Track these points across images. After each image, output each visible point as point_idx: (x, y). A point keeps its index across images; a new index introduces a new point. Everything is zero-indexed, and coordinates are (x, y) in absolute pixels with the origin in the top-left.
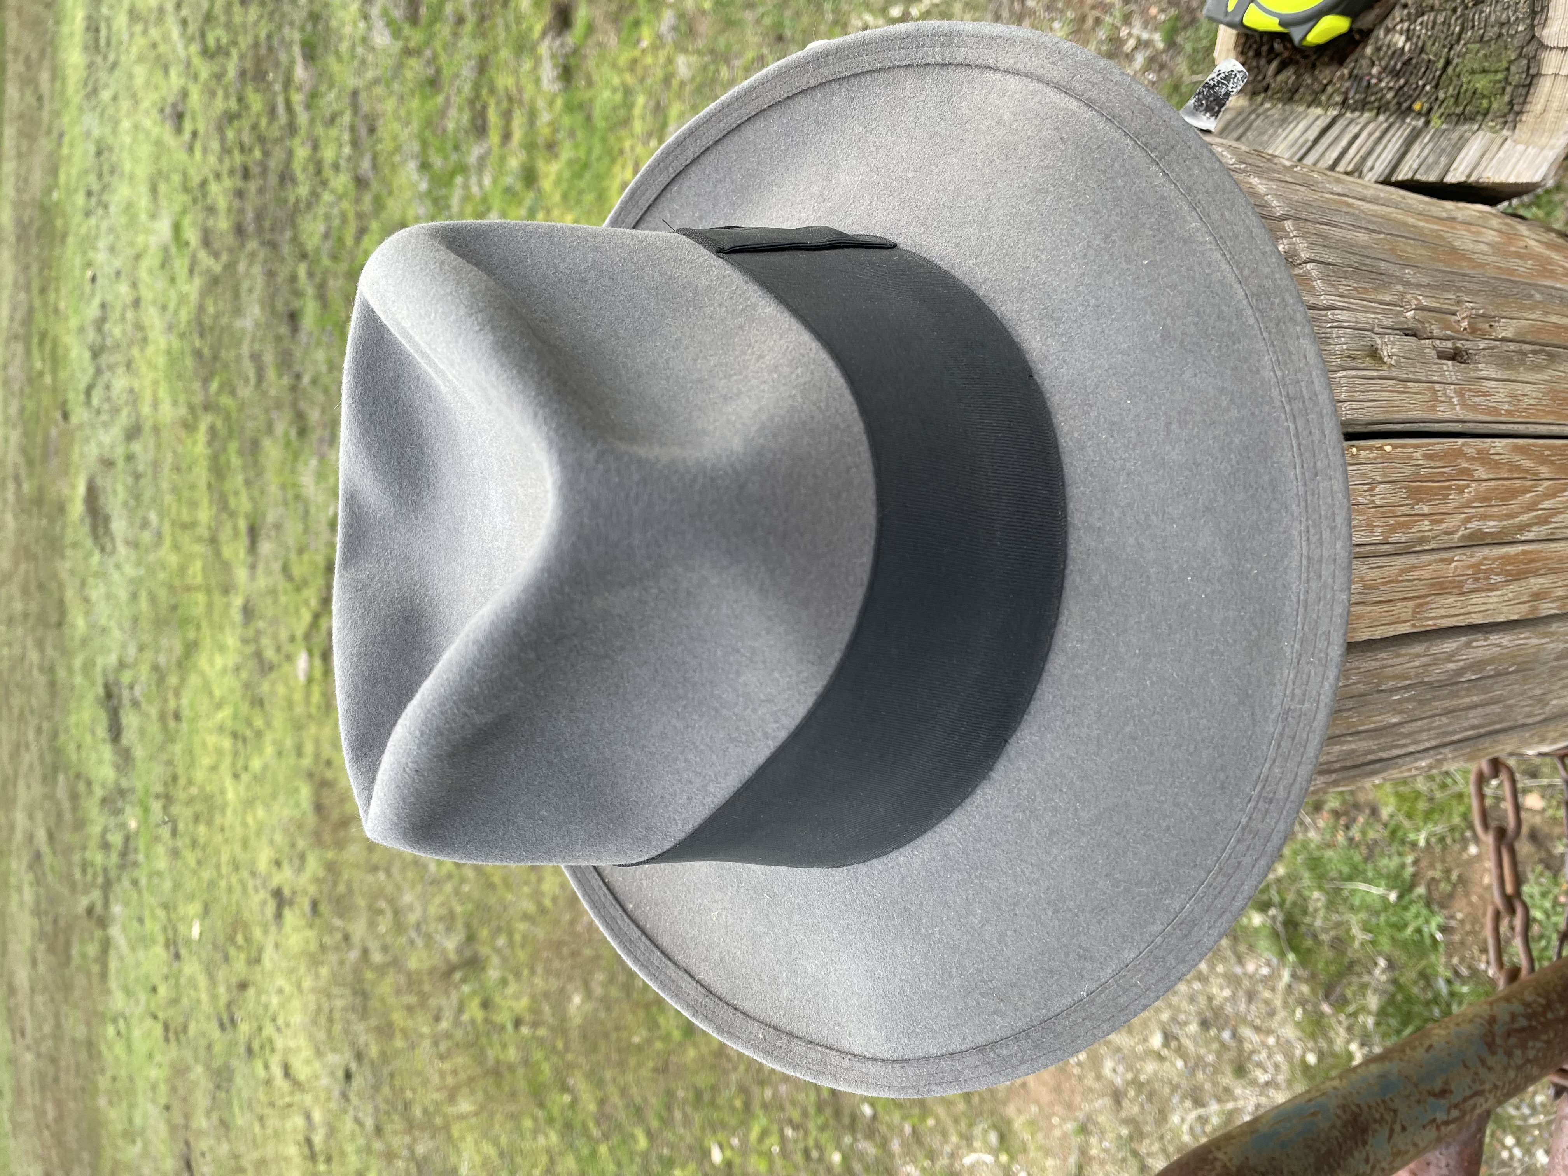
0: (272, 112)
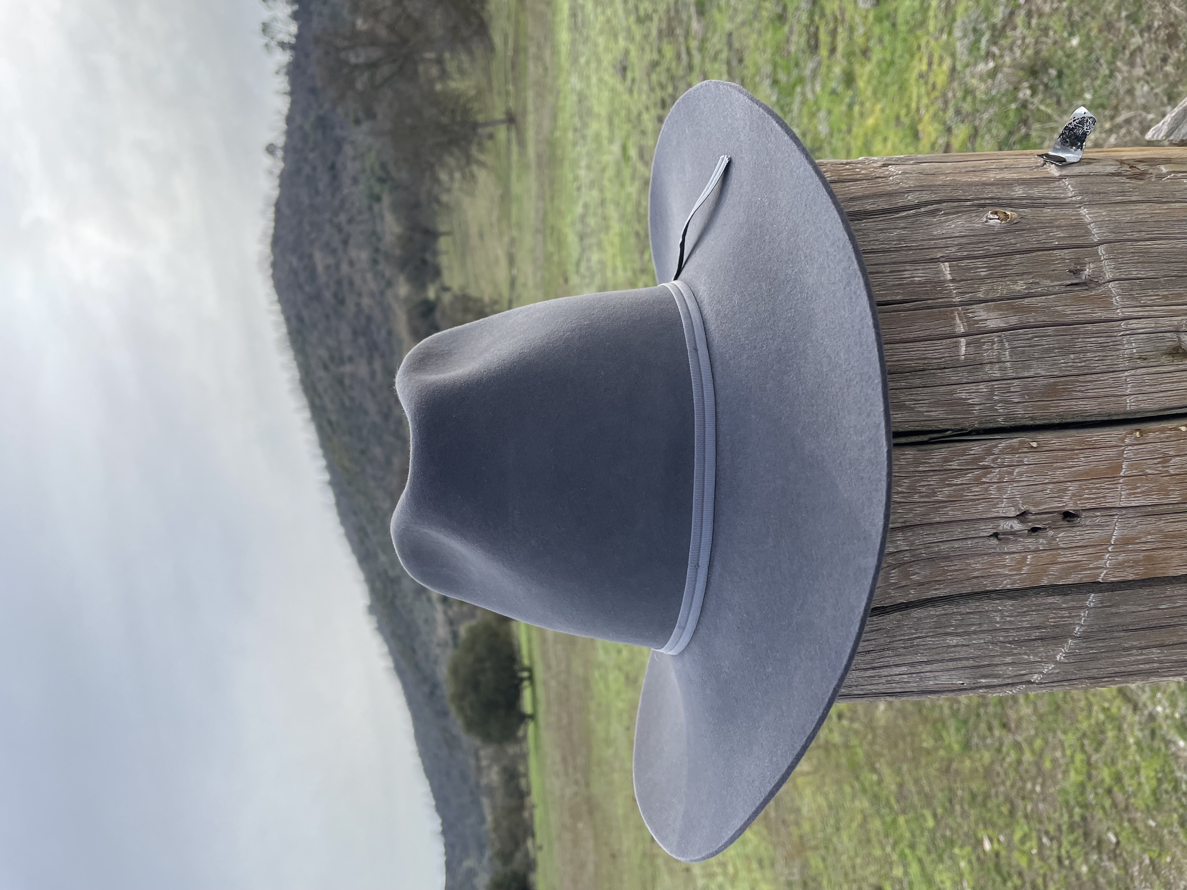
0: (678, 57)
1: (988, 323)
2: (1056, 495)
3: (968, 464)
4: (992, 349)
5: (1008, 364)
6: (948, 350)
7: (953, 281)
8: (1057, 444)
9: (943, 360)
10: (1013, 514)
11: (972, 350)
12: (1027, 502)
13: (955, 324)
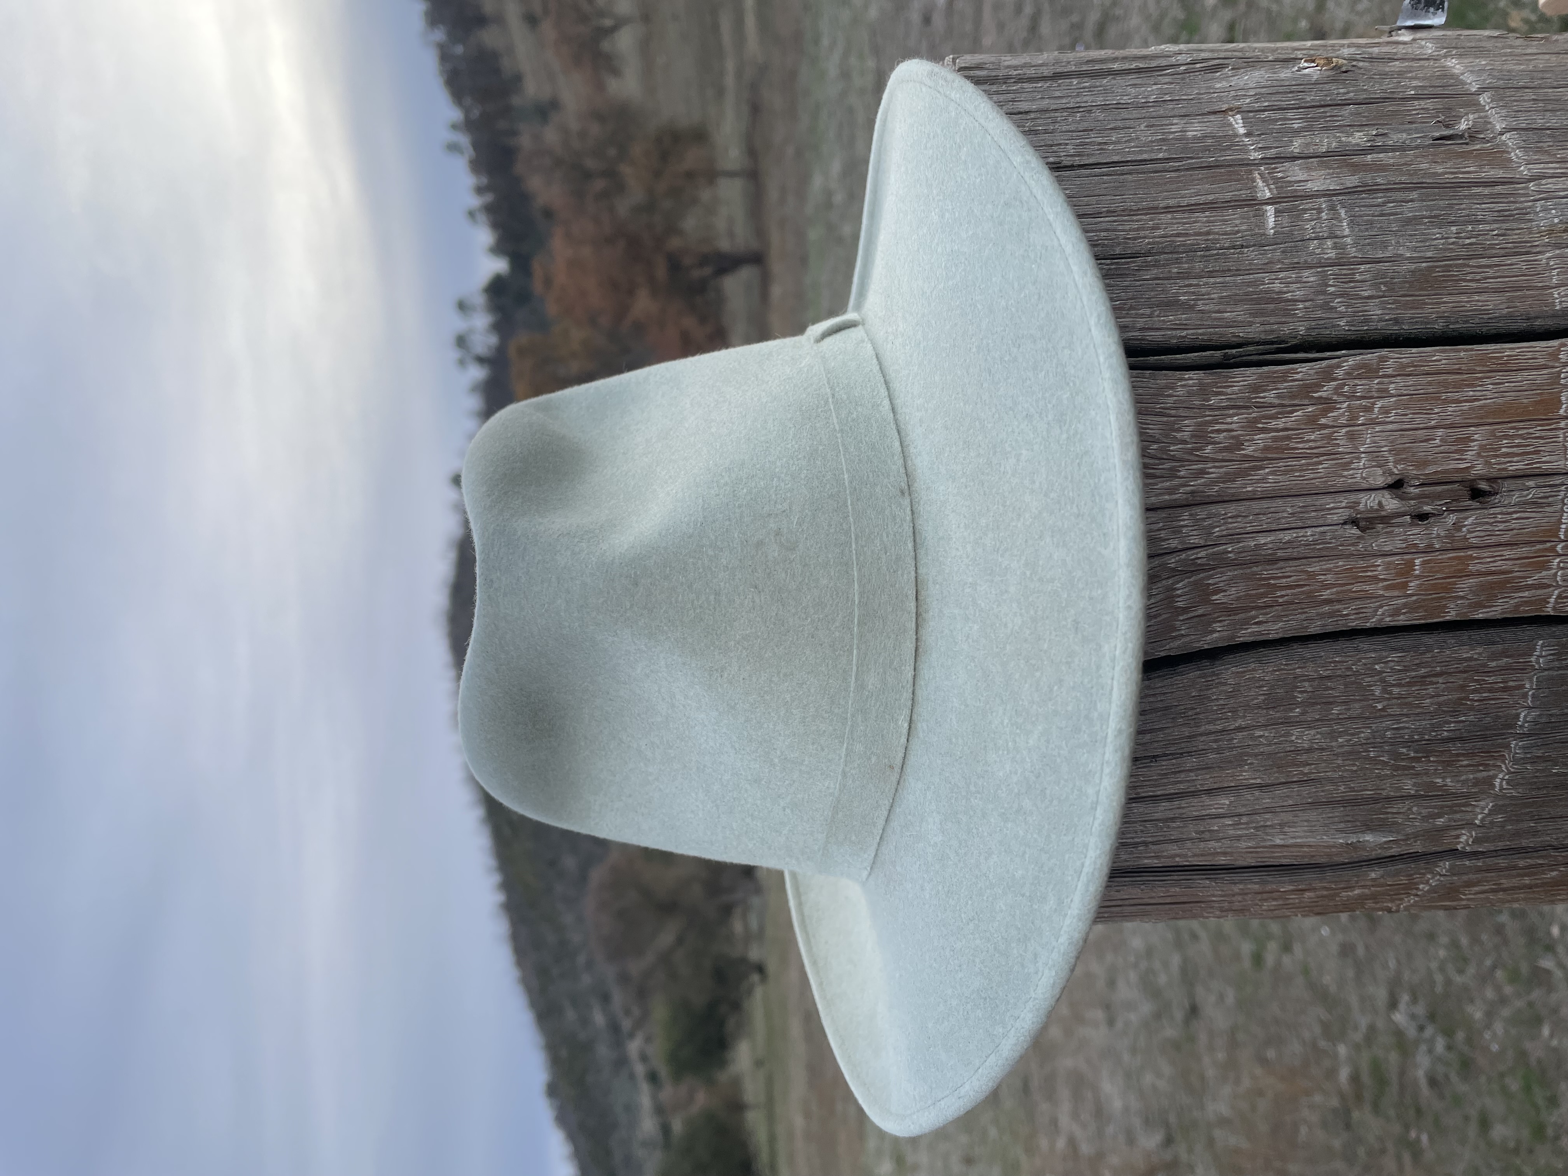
2: (1454, 448)
3: (1293, 396)
8: (1444, 362)
10: (1380, 481)
12: (1402, 459)
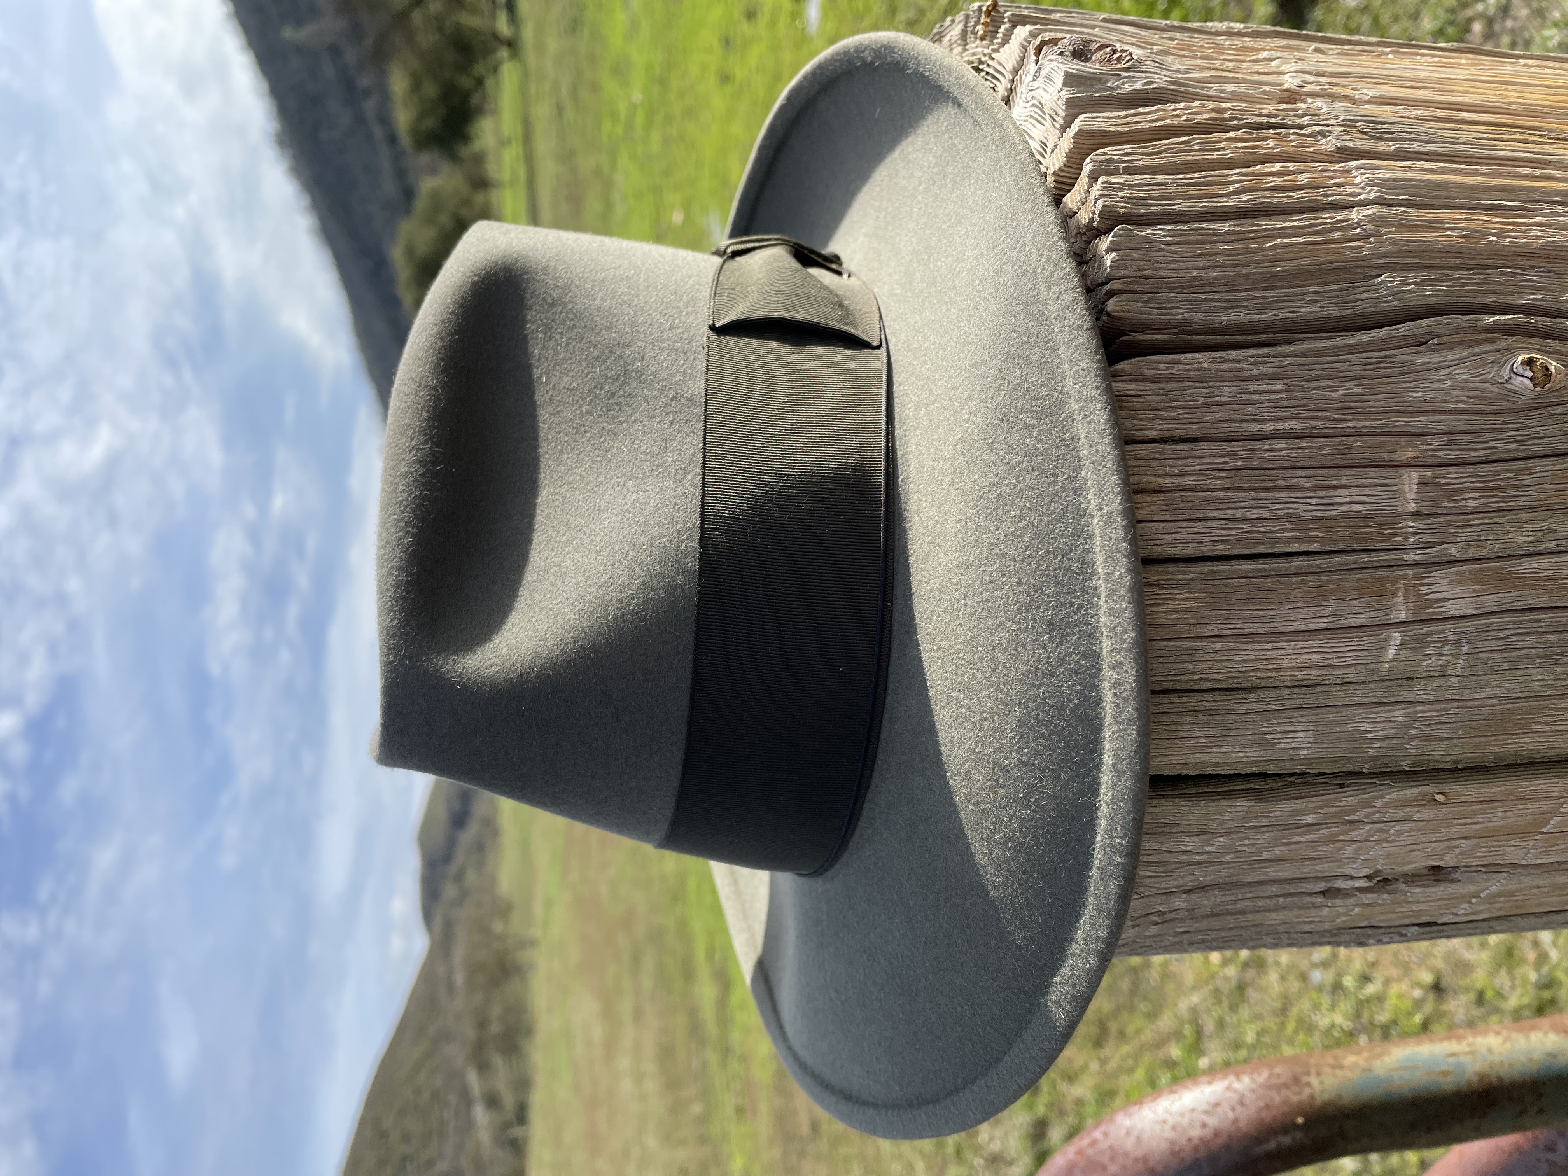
1: (1448, 604)
4: (1439, 655)
5: (1455, 680)
6: (1366, 653)
7: (1416, 515)
9: (1352, 670)
11: (1405, 654)
13: (1394, 605)
